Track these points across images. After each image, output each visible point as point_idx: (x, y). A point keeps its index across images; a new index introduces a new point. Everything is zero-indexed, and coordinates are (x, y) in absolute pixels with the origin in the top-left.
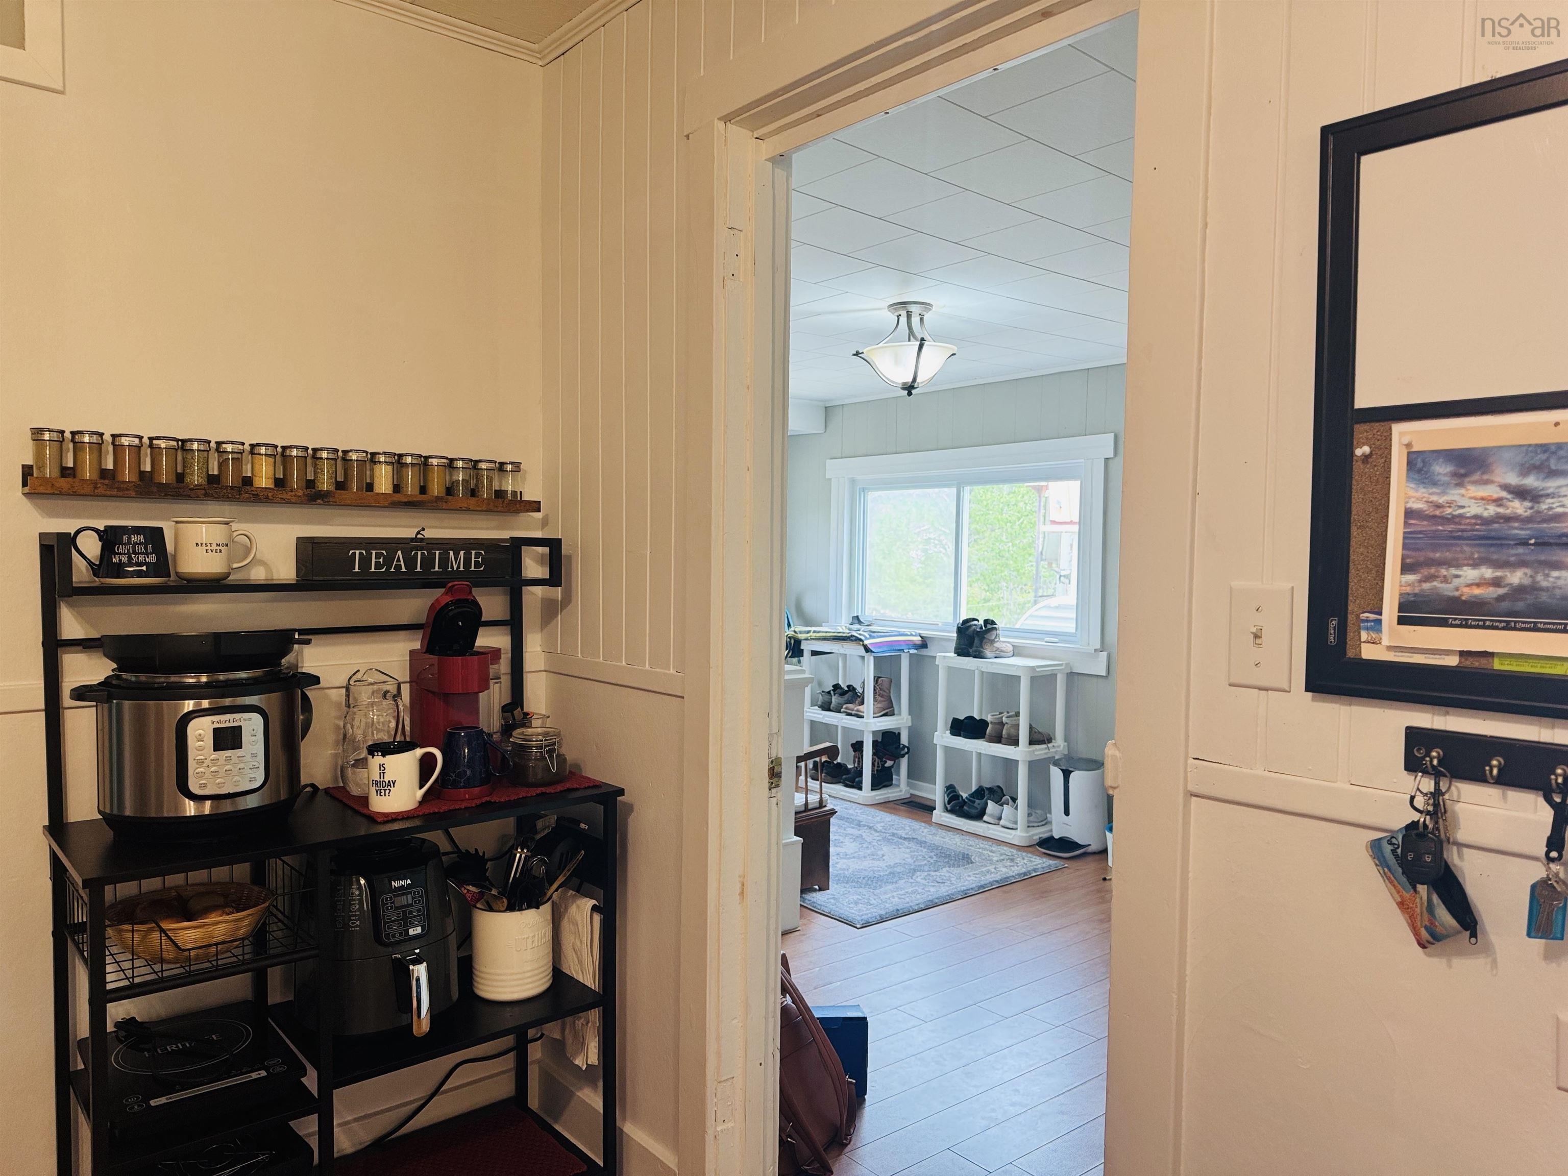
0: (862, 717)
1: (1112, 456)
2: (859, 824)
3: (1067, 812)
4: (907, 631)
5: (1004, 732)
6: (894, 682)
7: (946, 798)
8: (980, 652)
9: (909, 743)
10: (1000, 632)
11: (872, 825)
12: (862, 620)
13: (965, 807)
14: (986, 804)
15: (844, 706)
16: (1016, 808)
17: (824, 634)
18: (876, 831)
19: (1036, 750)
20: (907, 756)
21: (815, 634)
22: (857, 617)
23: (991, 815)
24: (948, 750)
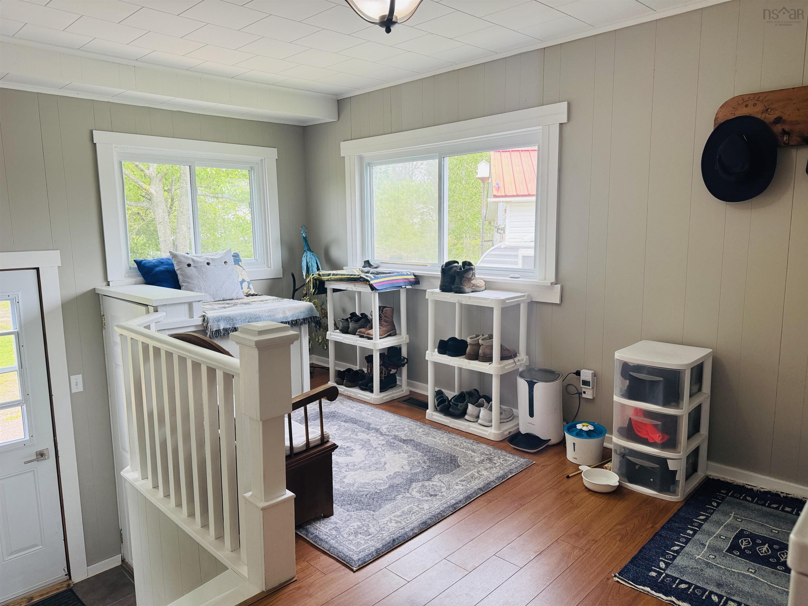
0: (372, 339)
1: (566, 122)
2: (368, 427)
3: (531, 414)
4: (404, 271)
5: (480, 351)
6: (396, 309)
7: (436, 401)
8: (460, 288)
9: (408, 356)
10: (476, 271)
11: (378, 427)
12: (371, 263)
13: (451, 409)
14: (467, 406)
15: (358, 330)
16: (491, 409)
17: (340, 277)
18: (382, 434)
19: (506, 365)
20: (406, 365)
21: (333, 277)
22: (368, 261)
23: (471, 415)
24: (437, 365)
